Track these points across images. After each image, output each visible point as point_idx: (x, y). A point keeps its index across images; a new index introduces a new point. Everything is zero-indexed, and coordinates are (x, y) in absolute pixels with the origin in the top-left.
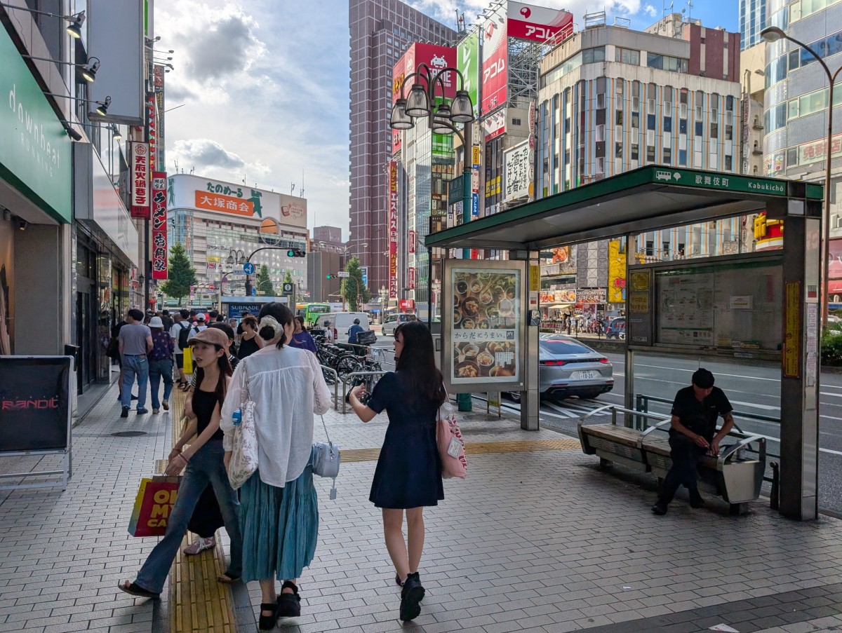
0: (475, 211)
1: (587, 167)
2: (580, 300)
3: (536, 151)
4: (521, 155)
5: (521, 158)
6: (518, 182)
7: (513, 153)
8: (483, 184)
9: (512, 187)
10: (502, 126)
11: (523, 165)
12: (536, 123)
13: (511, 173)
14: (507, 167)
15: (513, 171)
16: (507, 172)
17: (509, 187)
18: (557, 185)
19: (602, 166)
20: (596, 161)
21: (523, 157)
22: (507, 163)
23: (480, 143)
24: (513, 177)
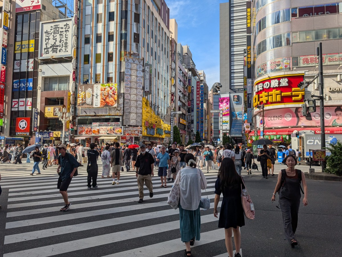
0: (4, 61)
1: (128, 46)
2: (126, 133)
3: (78, 28)
4: (62, 28)
5: (60, 30)
6: (58, 46)
7: (53, 25)
8: (12, 42)
9: (50, 50)
10: (37, 4)
11: (64, 35)
12: (78, 9)
13: (49, 39)
14: (44, 35)
15: (51, 37)
16: (44, 37)
17: (47, 48)
18: (100, 54)
19: (137, 49)
20: (134, 44)
21: (64, 30)
22: (45, 30)
23: (10, 12)
24: (51, 42)
